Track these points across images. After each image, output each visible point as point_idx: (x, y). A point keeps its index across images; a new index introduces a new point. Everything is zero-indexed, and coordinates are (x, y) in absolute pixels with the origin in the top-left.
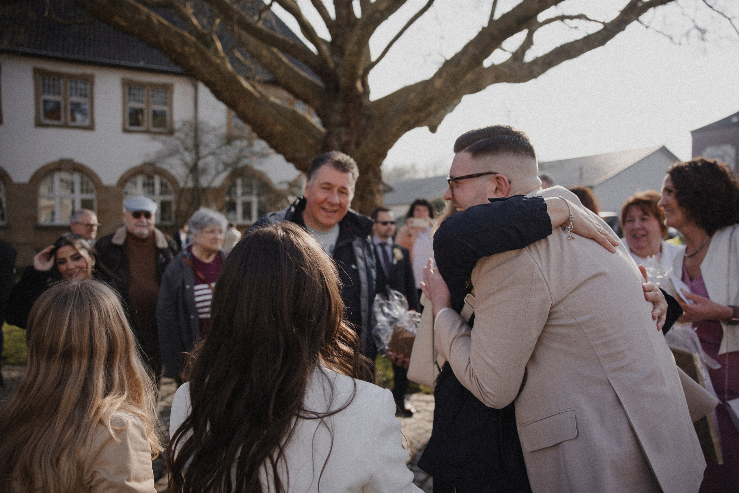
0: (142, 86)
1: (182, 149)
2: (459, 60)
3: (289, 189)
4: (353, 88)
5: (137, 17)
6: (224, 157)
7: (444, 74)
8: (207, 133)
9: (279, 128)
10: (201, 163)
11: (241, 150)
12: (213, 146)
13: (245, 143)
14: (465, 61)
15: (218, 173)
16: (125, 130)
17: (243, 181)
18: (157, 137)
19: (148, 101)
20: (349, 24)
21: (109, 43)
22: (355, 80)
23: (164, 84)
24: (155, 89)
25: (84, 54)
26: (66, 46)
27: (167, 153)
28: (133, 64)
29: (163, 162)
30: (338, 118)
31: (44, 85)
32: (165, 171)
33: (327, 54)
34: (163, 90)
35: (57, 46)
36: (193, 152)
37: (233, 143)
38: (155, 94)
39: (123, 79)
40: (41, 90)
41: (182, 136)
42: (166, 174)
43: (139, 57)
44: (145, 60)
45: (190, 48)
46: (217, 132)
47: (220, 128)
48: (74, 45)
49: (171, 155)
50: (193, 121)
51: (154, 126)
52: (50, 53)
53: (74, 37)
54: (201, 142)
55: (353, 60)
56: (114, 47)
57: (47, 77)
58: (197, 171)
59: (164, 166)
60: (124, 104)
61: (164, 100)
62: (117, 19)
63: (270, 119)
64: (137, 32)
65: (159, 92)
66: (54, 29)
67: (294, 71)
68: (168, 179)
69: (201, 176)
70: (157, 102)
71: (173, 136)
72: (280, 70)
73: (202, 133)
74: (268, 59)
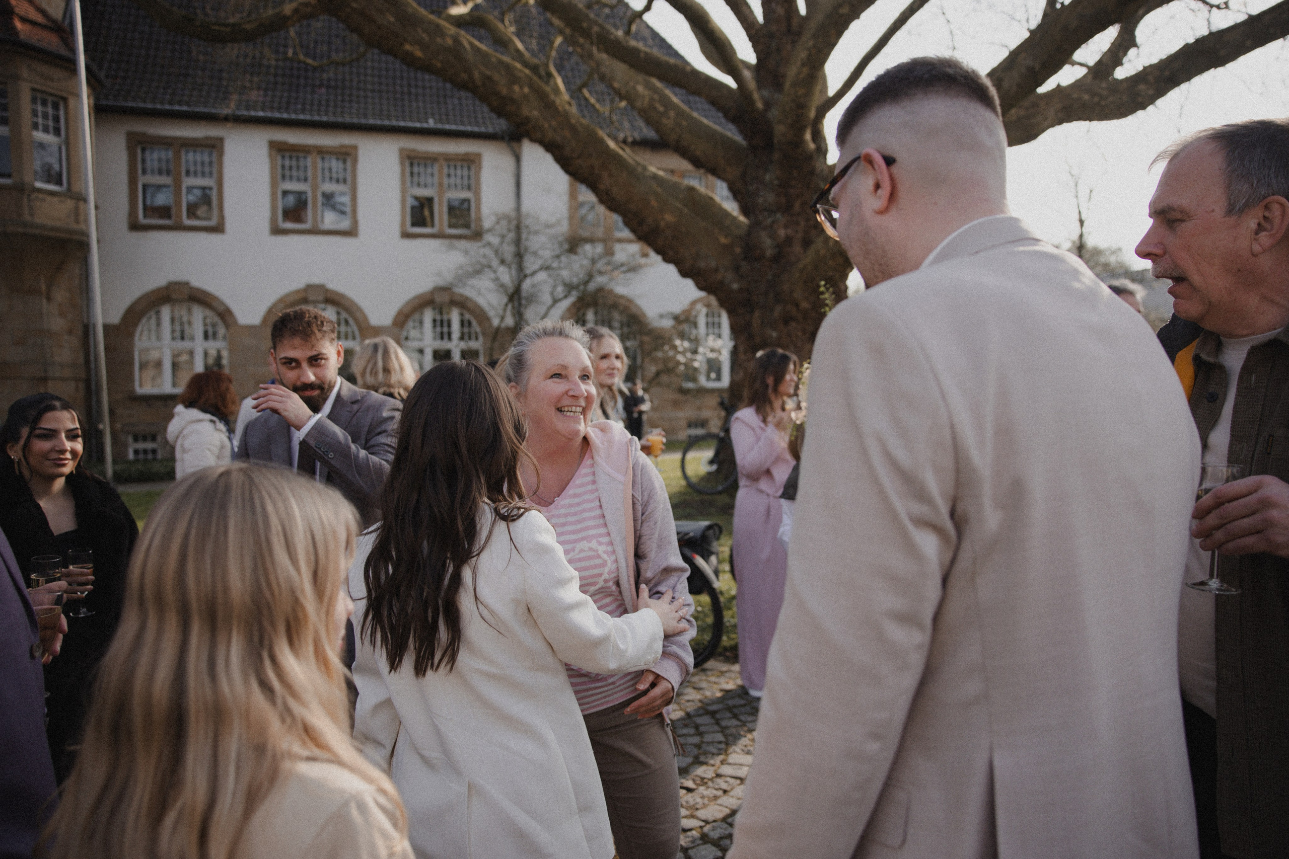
0: (430, 159)
1: (495, 263)
3: (673, 327)
4: (798, 142)
5: (439, 40)
6: (565, 273)
8: (536, 233)
9: (669, 218)
10: (526, 285)
11: (593, 261)
12: (547, 254)
13: (599, 249)
15: (555, 301)
16: (406, 235)
17: (596, 313)
18: (456, 243)
19: (441, 185)
20: (789, 31)
21: (380, 91)
22: (802, 129)
23: (467, 154)
24: (452, 163)
25: (342, 113)
26: (316, 102)
27: (470, 269)
28: (418, 125)
29: (465, 285)
30: (771, 197)
31: (283, 167)
32: (467, 299)
33: (752, 85)
34: (465, 164)
35: (304, 104)
36: (514, 267)
37: (580, 250)
38: (452, 172)
39: (401, 150)
40: (279, 176)
41: (494, 240)
42: (470, 305)
43: (426, 113)
44: (437, 116)
45: (521, 88)
46: (552, 231)
47: (559, 222)
48: (327, 100)
49: (478, 272)
50: (513, 214)
51: (451, 226)
52: (293, 116)
53: (328, 87)
54: (526, 249)
55: (799, 93)
56: (388, 99)
57: (287, 154)
58: (520, 299)
59: (467, 292)
60: (404, 191)
61: (466, 182)
62: (407, 47)
63: (654, 203)
64: (439, 65)
65: (459, 168)
66: (298, 77)
67: (693, 118)
68: (472, 312)
69: (526, 307)
70: (456, 185)
72: (668, 118)
73: (529, 233)
74: (647, 99)
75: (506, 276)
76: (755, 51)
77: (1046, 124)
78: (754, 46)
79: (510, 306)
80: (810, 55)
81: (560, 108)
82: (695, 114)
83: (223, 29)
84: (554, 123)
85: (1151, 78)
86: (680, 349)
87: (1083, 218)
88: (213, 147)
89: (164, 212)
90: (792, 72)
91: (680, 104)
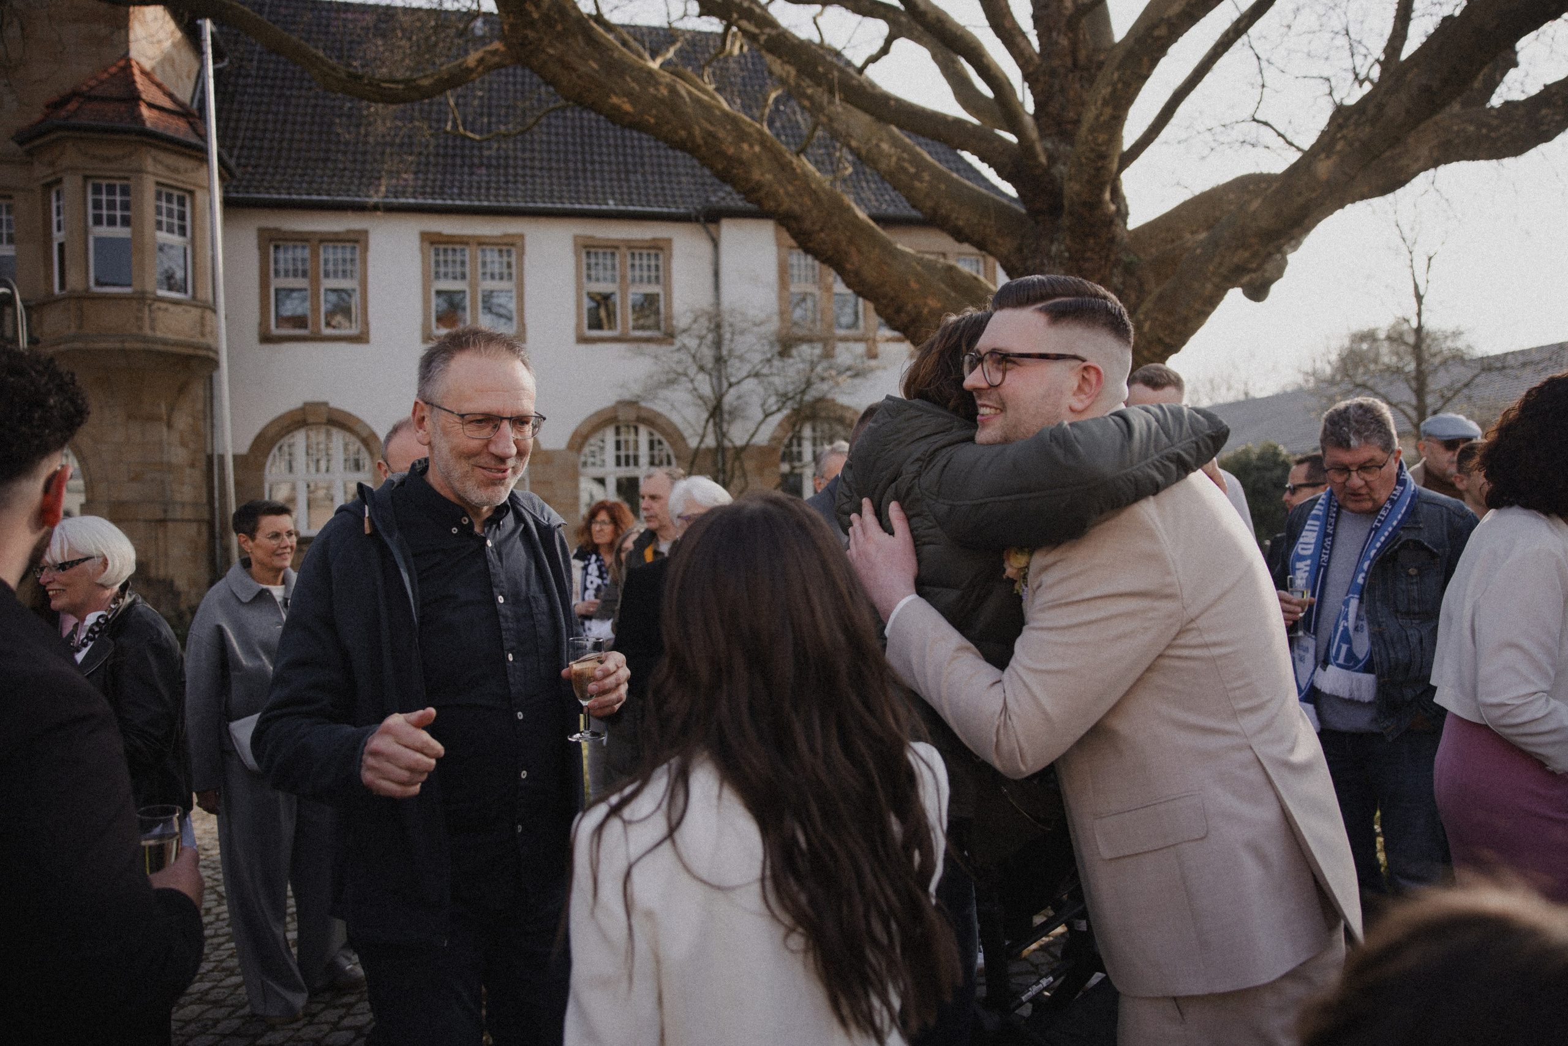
0: (612, 248)
1: (693, 370)
2: (1380, 107)
4: (1095, 204)
5: (652, 90)
6: (777, 380)
7: (1339, 146)
8: (742, 332)
10: (730, 397)
11: (812, 365)
12: (757, 357)
13: (818, 350)
15: (767, 416)
16: (582, 340)
17: (814, 430)
18: (644, 346)
19: (623, 277)
20: (1075, 64)
21: (550, 169)
22: (1102, 186)
23: (654, 239)
24: (637, 252)
25: (507, 195)
26: (475, 184)
27: (664, 378)
28: (595, 207)
29: (655, 398)
31: (437, 263)
32: (659, 415)
33: (1033, 133)
34: (653, 252)
35: (460, 188)
36: (714, 373)
37: (794, 352)
38: (637, 262)
39: (576, 237)
40: (433, 274)
41: (692, 343)
42: (659, 421)
43: (604, 193)
44: (618, 196)
45: (751, 146)
46: (763, 329)
47: (768, 319)
48: (488, 182)
49: (671, 382)
50: (713, 311)
51: (635, 328)
52: (449, 202)
53: (489, 166)
54: (730, 351)
55: (1100, 141)
56: (559, 178)
57: (442, 247)
58: (721, 414)
59: (659, 406)
60: (579, 287)
61: (653, 273)
62: (615, 100)
63: (914, 285)
64: (652, 121)
65: (645, 257)
66: (454, 156)
67: (953, 179)
68: (663, 432)
69: (729, 423)
70: (641, 280)
71: (672, 344)
72: (922, 182)
73: (733, 334)
74: (894, 159)
75: (705, 386)
76: (1032, 93)
77: (1415, 167)
78: (1030, 87)
79: (711, 422)
80: (1114, 91)
81: (799, 171)
82: (955, 175)
83: (392, 86)
84: (790, 188)
87: (1422, 292)
88: (356, 241)
89: (299, 321)
90: (1089, 115)
91: (937, 163)
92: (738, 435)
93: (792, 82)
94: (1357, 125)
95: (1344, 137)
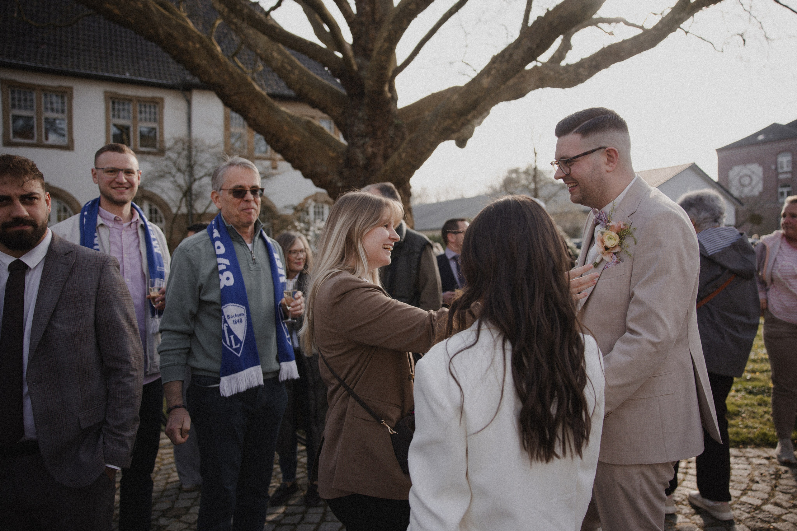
0: (129, 100)
1: (174, 171)
2: (511, 55)
3: (294, 214)
4: (381, 92)
7: (493, 72)
8: (202, 151)
9: (296, 138)
10: (196, 186)
12: (209, 165)
14: (517, 56)
18: (145, 156)
19: (135, 117)
20: (374, 21)
21: (90, 51)
22: (383, 84)
23: (153, 98)
24: (142, 104)
25: (61, 63)
26: (39, 54)
27: (157, 174)
28: (117, 76)
29: (152, 185)
30: (362, 127)
31: (13, 98)
32: (155, 195)
33: (351, 54)
34: (152, 105)
35: (29, 55)
36: (187, 173)
38: (143, 109)
39: (106, 93)
40: (10, 105)
41: (173, 155)
42: (156, 199)
43: (123, 69)
44: (132, 71)
46: (214, 150)
47: (217, 145)
48: (48, 54)
49: (161, 177)
50: (186, 139)
51: (142, 146)
53: (49, 45)
54: (195, 162)
55: (383, 60)
56: (96, 57)
57: (17, 89)
58: (191, 195)
59: (154, 190)
60: (108, 120)
61: (153, 116)
62: (108, 6)
63: (286, 128)
64: (133, 22)
65: (148, 107)
67: (310, 75)
68: (157, 204)
69: (196, 200)
70: (146, 118)
71: (163, 156)
72: (294, 74)
73: (197, 151)
74: (280, 62)
75: (181, 179)
76: (352, 33)
77: (530, 87)
78: (351, 30)
79: (184, 201)
80: (390, 35)
81: (222, 60)
82: (312, 73)
84: (217, 70)
85: (586, 65)
86: (299, 228)
87: (536, 152)
90: (378, 45)
91: (302, 65)
92: (200, 207)
93: (225, 14)
94: (501, 62)
95: (495, 68)
